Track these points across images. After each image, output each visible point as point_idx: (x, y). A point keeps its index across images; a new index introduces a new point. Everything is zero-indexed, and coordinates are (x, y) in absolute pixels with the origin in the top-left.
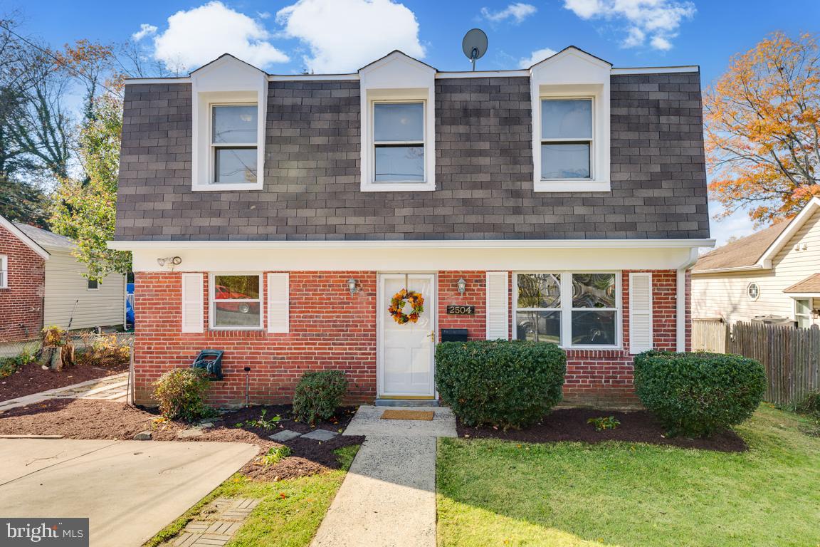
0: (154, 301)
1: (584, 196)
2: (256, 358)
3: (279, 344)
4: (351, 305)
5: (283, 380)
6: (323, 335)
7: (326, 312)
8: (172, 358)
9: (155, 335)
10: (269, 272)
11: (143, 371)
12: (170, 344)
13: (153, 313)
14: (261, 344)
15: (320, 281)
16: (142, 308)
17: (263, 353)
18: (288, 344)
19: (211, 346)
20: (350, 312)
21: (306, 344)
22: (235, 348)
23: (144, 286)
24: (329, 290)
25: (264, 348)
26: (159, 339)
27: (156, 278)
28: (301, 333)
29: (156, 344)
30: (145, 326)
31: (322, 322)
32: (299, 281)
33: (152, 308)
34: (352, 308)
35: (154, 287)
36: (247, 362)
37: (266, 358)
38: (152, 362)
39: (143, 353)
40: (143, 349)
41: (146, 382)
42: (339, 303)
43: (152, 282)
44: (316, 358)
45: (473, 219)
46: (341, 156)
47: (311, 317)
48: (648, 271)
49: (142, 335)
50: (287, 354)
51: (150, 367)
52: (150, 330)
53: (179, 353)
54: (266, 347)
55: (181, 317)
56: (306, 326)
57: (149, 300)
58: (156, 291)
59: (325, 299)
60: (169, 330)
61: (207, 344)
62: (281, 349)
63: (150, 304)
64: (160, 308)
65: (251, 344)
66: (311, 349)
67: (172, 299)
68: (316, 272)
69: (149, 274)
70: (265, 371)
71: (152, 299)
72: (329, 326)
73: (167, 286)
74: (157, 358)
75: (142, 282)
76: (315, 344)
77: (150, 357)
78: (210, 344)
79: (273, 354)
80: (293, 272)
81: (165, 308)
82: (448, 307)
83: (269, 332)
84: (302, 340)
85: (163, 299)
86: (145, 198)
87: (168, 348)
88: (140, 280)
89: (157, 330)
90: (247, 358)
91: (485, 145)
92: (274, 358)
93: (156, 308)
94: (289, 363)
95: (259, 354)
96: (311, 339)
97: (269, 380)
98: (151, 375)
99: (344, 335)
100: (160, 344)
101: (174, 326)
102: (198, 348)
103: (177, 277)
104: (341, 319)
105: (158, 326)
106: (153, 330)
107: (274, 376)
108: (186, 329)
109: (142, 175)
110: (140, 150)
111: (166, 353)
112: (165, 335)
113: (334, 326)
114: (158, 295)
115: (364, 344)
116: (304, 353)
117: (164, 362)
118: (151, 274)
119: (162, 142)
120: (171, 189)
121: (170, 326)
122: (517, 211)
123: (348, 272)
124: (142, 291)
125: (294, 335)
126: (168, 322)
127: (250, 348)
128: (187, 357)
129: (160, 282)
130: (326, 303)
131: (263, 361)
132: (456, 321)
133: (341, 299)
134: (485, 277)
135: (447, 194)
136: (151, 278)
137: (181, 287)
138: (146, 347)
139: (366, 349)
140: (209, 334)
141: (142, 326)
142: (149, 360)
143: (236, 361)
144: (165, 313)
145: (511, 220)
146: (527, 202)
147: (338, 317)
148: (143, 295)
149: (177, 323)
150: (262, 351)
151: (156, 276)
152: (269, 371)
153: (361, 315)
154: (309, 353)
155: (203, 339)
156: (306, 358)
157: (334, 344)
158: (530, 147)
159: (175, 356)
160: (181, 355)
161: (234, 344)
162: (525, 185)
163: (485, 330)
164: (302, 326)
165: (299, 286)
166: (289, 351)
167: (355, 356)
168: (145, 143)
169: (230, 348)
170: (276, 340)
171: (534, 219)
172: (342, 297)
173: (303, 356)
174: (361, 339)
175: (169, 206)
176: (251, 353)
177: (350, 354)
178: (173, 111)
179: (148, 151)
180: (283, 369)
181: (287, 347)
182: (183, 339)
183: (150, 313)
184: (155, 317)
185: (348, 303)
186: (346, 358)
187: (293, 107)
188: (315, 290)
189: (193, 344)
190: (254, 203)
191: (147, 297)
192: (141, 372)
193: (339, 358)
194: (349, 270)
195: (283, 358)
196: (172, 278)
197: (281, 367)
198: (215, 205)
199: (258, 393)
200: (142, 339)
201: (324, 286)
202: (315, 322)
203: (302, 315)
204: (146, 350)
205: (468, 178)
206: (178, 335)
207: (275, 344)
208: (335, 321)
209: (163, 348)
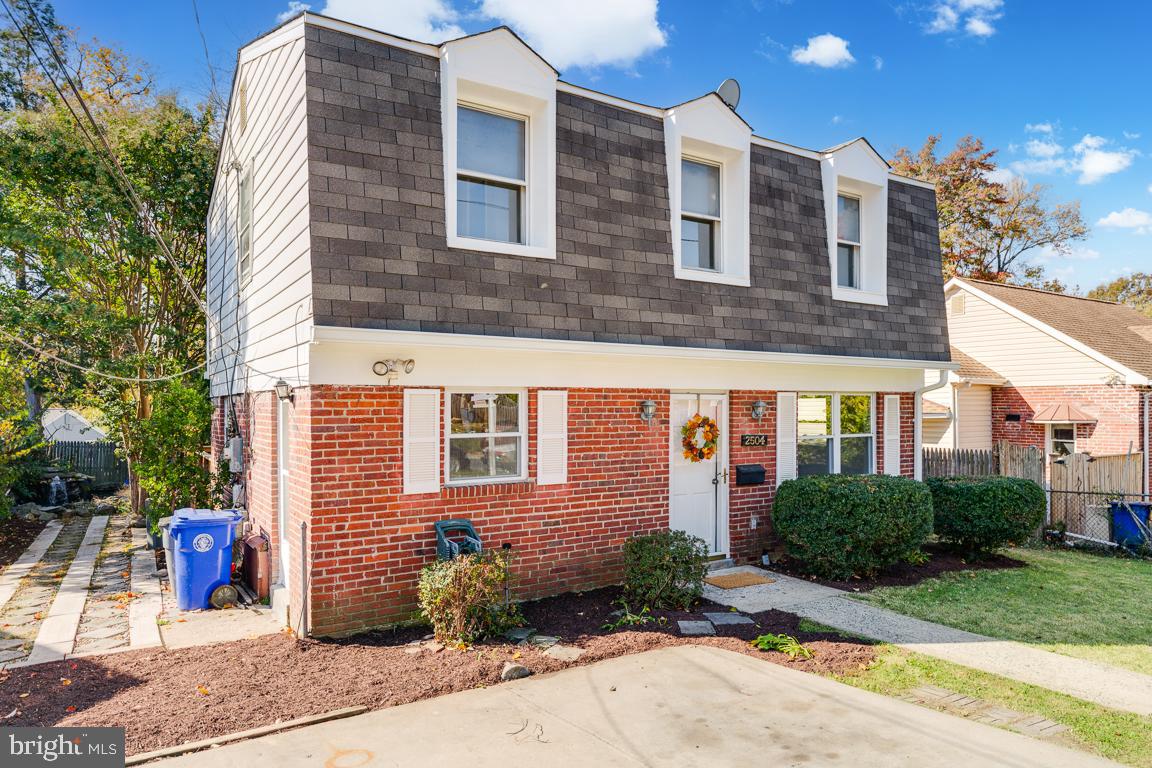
0: (351, 440)
1: (869, 309)
2: (519, 527)
3: (552, 501)
4: (642, 437)
5: (557, 557)
6: (609, 483)
7: (613, 449)
8: (384, 541)
9: (352, 502)
10: (539, 389)
11: (329, 572)
12: (379, 516)
13: (349, 461)
14: (526, 503)
15: (606, 404)
16: (327, 454)
17: (530, 518)
18: (563, 501)
19: (451, 514)
20: (640, 448)
21: (588, 498)
22: (488, 514)
23: (329, 413)
24: (615, 417)
25: (530, 510)
26: (360, 510)
27: (353, 396)
28: (581, 482)
29: (354, 518)
30: (332, 487)
31: (607, 463)
32: (580, 404)
33: (346, 453)
34: (643, 441)
35: (349, 413)
36: (506, 535)
37: (534, 525)
38: (345, 553)
39: (329, 538)
40: (328, 529)
41: (335, 592)
42: (628, 436)
43: (346, 405)
44: (600, 518)
45: (787, 327)
46: (648, 223)
47: (594, 457)
48: (896, 394)
49: (327, 504)
50: (562, 515)
51: (343, 562)
52: (341, 495)
53: (396, 531)
54: (534, 507)
55: (401, 467)
56: (589, 471)
57: (339, 437)
58: (353, 421)
59: (611, 431)
60: (378, 492)
61: (443, 511)
62: (555, 508)
63: (341, 445)
64: (361, 453)
65: (512, 505)
66: (592, 505)
67: (384, 435)
68: (600, 390)
69: (340, 389)
70: (532, 547)
71: (347, 437)
72: (615, 469)
73: (375, 412)
74: (356, 544)
75: (326, 404)
76: (598, 497)
77: (342, 545)
78: (449, 510)
79: (543, 517)
80: (574, 390)
81: (371, 452)
82: (742, 437)
83: (539, 484)
84: (582, 492)
85: (366, 436)
86: (366, 249)
87: (376, 524)
88: (323, 401)
89: (355, 493)
90: (506, 528)
91: (789, 236)
92: (546, 524)
93: (353, 453)
94: (565, 529)
95: (523, 519)
96: (593, 491)
97: (538, 560)
98: (343, 578)
99: (633, 481)
100: (361, 518)
101: (387, 484)
102: (428, 520)
103: (395, 394)
104: (630, 458)
105: (356, 485)
106: (348, 494)
107: (544, 552)
108: (410, 488)
109: (356, 205)
110: (346, 157)
111: (371, 533)
112: (370, 501)
113: (622, 469)
114: (358, 428)
115: (656, 492)
116: (586, 513)
117: (368, 551)
118: (344, 389)
119: (388, 150)
120: (412, 238)
121: (379, 484)
122: (821, 320)
123: (639, 391)
124: (326, 421)
125: (572, 486)
126: (374, 476)
127: (510, 512)
128: (409, 537)
129: (362, 404)
130: (612, 436)
131: (530, 530)
132: (749, 455)
133: (629, 429)
134: (775, 398)
135: (760, 293)
136: (344, 397)
137: (401, 412)
138: (334, 525)
139: (658, 499)
140: (449, 494)
141: (327, 487)
142: (339, 549)
143: (489, 534)
144: (371, 460)
145: (818, 330)
146: (828, 311)
147: (626, 455)
148: (328, 429)
149: (394, 478)
150: (527, 515)
151: (354, 393)
152: (537, 546)
153: (653, 451)
154: (592, 512)
155: (437, 503)
156: (587, 519)
157: (622, 495)
158: (826, 245)
159: (388, 537)
160: (399, 534)
161: (485, 507)
162: (825, 290)
163: (775, 465)
164: (582, 471)
165: (579, 410)
166: (565, 511)
167: (646, 511)
168: (355, 145)
169: (479, 515)
170: (548, 495)
171: (834, 332)
172: (631, 426)
173: (583, 516)
174: (653, 486)
175: (412, 270)
176: (512, 520)
177: (641, 507)
178: (402, 97)
179: (363, 161)
180: (556, 540)
181: (562, 505)
182: (403, 506)
183: (341, 462)
184: (352, 469)
185: (638, 435)
186: (636, 515)
187: (585, 136)
188: (600, 417)
189: (420, 512)
190: (545, 279)
191: (336, 432)
192: (324, 575)
193: (627, 516)
194: (641, 387)
195: (557, 523)
196: (384, 397)
197: (554, 538)
198: (487, 276)
199: (522, 583)
200: (326, 512)
201: (610, 410)
202: (598, 464)
203: (582, 455)
204: (334, 532)
205: (778, 274)
206: (393, 499)
207: (545, 502)
208: (623, 462)
209: (367, 525)
